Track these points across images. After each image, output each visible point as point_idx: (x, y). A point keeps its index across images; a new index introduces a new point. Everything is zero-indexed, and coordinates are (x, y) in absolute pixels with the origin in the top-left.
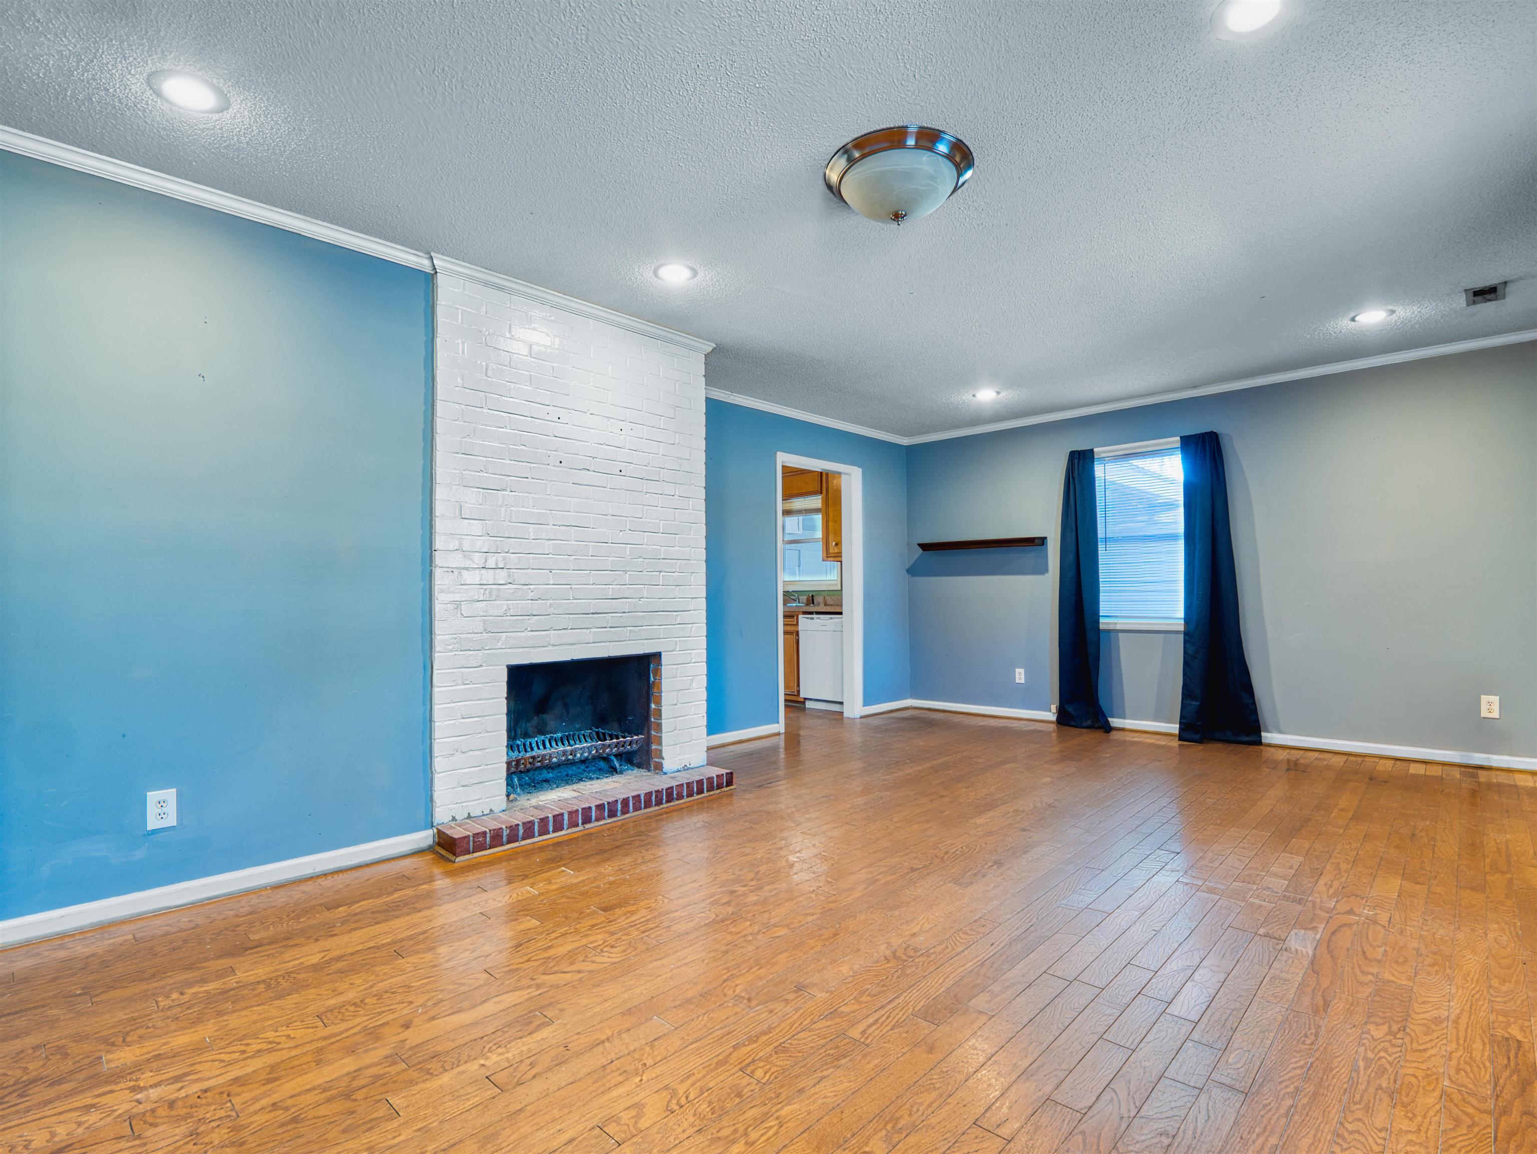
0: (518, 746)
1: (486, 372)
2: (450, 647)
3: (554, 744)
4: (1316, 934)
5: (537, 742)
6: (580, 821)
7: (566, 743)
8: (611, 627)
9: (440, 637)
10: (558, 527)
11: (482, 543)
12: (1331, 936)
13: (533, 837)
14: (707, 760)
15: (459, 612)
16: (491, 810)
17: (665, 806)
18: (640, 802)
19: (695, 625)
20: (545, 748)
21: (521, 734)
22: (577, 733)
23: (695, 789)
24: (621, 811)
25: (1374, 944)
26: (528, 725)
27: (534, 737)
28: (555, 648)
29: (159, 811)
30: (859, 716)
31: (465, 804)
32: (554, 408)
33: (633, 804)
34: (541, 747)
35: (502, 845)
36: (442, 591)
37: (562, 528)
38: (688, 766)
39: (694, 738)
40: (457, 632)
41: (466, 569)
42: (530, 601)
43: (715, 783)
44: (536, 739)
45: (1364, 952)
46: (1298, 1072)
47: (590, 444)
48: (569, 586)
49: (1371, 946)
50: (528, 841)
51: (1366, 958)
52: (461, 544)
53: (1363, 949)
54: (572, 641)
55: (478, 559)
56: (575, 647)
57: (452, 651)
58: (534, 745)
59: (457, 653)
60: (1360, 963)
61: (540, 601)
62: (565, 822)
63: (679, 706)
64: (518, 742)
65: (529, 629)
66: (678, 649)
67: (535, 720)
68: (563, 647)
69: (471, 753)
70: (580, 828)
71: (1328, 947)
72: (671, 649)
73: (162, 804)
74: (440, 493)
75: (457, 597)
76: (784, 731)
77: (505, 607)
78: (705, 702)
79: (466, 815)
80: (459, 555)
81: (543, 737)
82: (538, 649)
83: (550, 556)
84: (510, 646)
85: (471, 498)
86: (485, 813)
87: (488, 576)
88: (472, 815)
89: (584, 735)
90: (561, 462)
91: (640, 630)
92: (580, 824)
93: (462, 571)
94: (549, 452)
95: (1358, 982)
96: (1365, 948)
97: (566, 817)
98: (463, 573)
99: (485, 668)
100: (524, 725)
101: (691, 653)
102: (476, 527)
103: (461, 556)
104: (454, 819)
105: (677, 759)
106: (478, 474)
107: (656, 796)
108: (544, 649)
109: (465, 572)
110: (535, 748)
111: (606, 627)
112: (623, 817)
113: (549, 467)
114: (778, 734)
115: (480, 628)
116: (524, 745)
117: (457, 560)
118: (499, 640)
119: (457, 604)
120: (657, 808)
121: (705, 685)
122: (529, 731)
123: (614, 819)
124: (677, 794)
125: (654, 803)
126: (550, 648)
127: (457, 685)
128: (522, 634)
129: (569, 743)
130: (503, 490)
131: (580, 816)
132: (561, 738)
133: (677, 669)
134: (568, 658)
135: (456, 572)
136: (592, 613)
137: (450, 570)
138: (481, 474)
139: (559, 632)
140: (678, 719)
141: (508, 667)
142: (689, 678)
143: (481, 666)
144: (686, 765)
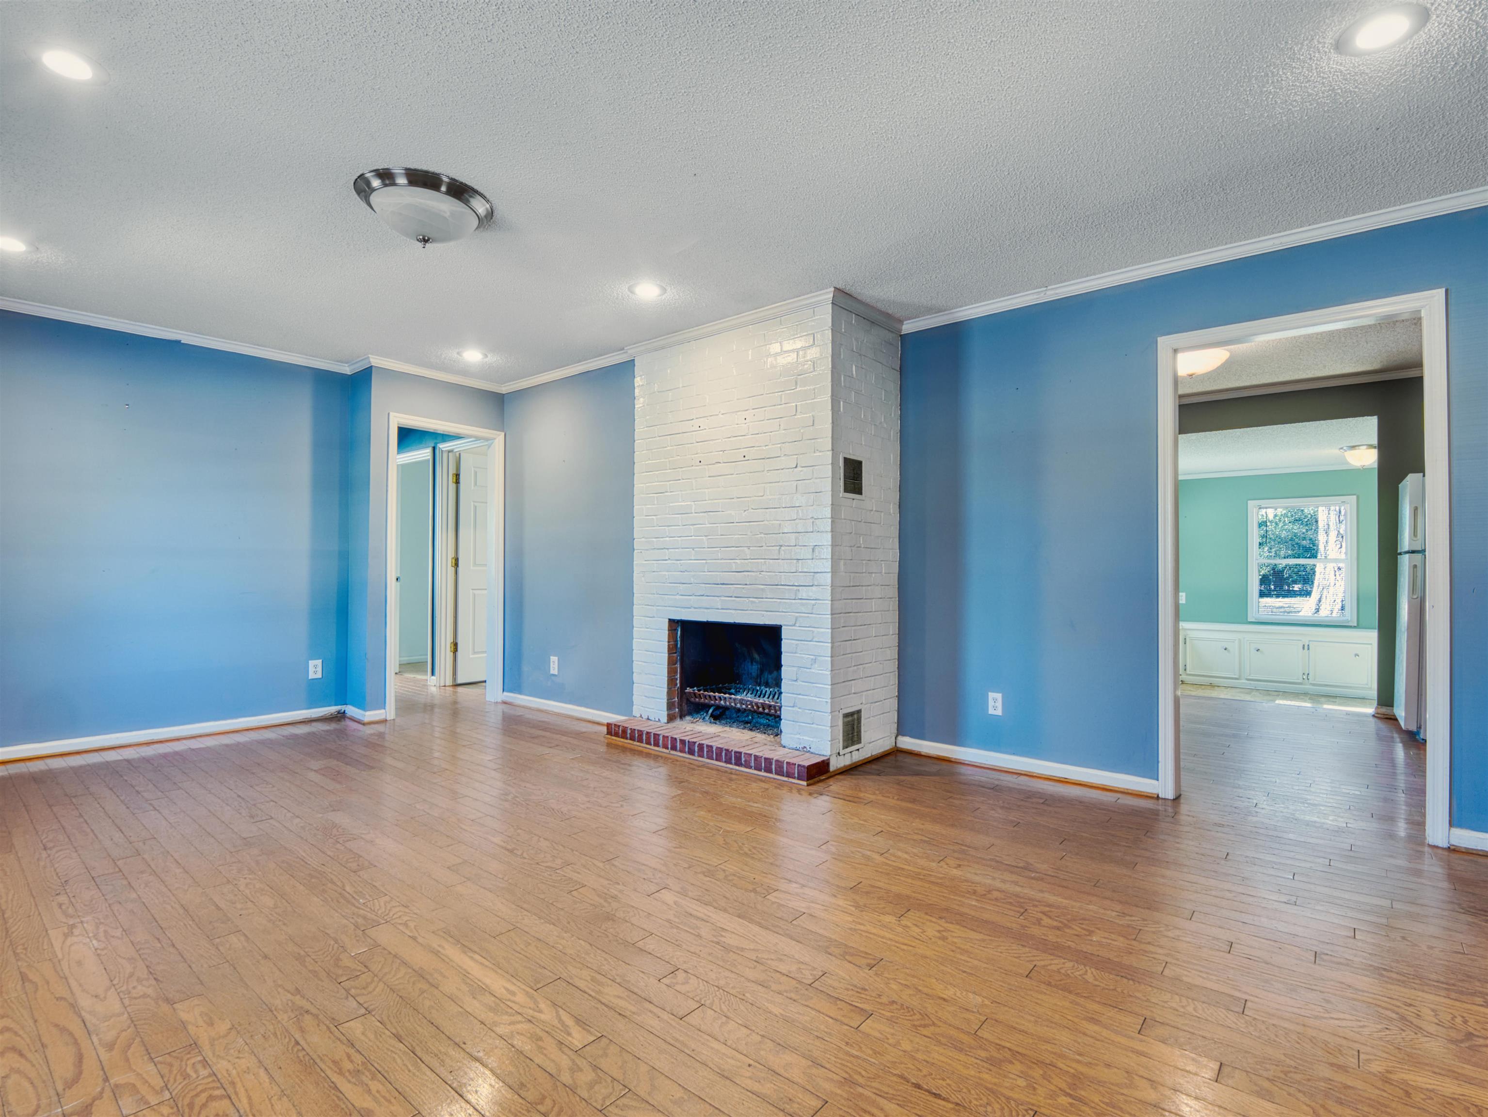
2: (640, 602)
4: (100, 1040)
10: (698, 514)
12: (80, 1049)
16: (659, 719)
18: (713, 752)
23: (763, 765)
25: (15, 1077)
26: (770, 676)
28: (696, 610)
30: (1445, 845)
31: (647, 707)
32: (697, 420)
35: (626, 738)
37: (700, 514)
38: (808, 749)
41: (648, 550)
42: (680, 573)
43: (785, 769)
45: (21, 1055)
46: (13, 929)
49: (18, 1071)
50: (638, 743)
51: (14, 1049)
53: (26, 1059)
56: (709, 611)
59: (643, 606)
60: (18, 1038)
61: (686, 573)
65: (680, 594)
66: (797, 625)
68: (702, 610)
71: (71, 1034)
72: (791, 624)
75: (643, 569)
86: (656, 719)
88: (650, 718)
90: (700, 462)
91: (760, 602)
94: (693, 457)
95: (8, 1016)
96: (23, 1061)
99: (656, 619)
101: (812, 632)
104: (641, 716)
105: (796, 735)
107: (726, 754)
111: (731, 597)
113: (693, 468)
120: (725, 765)
123: (691, 757)
124: (745, 761)
127: (643, 628)
128: (676, 597)
133: (798, 645)
137: (640, 551)
141: (669, 619)
142: (812, 657)
143: (654, 617)
144: (805, 747)
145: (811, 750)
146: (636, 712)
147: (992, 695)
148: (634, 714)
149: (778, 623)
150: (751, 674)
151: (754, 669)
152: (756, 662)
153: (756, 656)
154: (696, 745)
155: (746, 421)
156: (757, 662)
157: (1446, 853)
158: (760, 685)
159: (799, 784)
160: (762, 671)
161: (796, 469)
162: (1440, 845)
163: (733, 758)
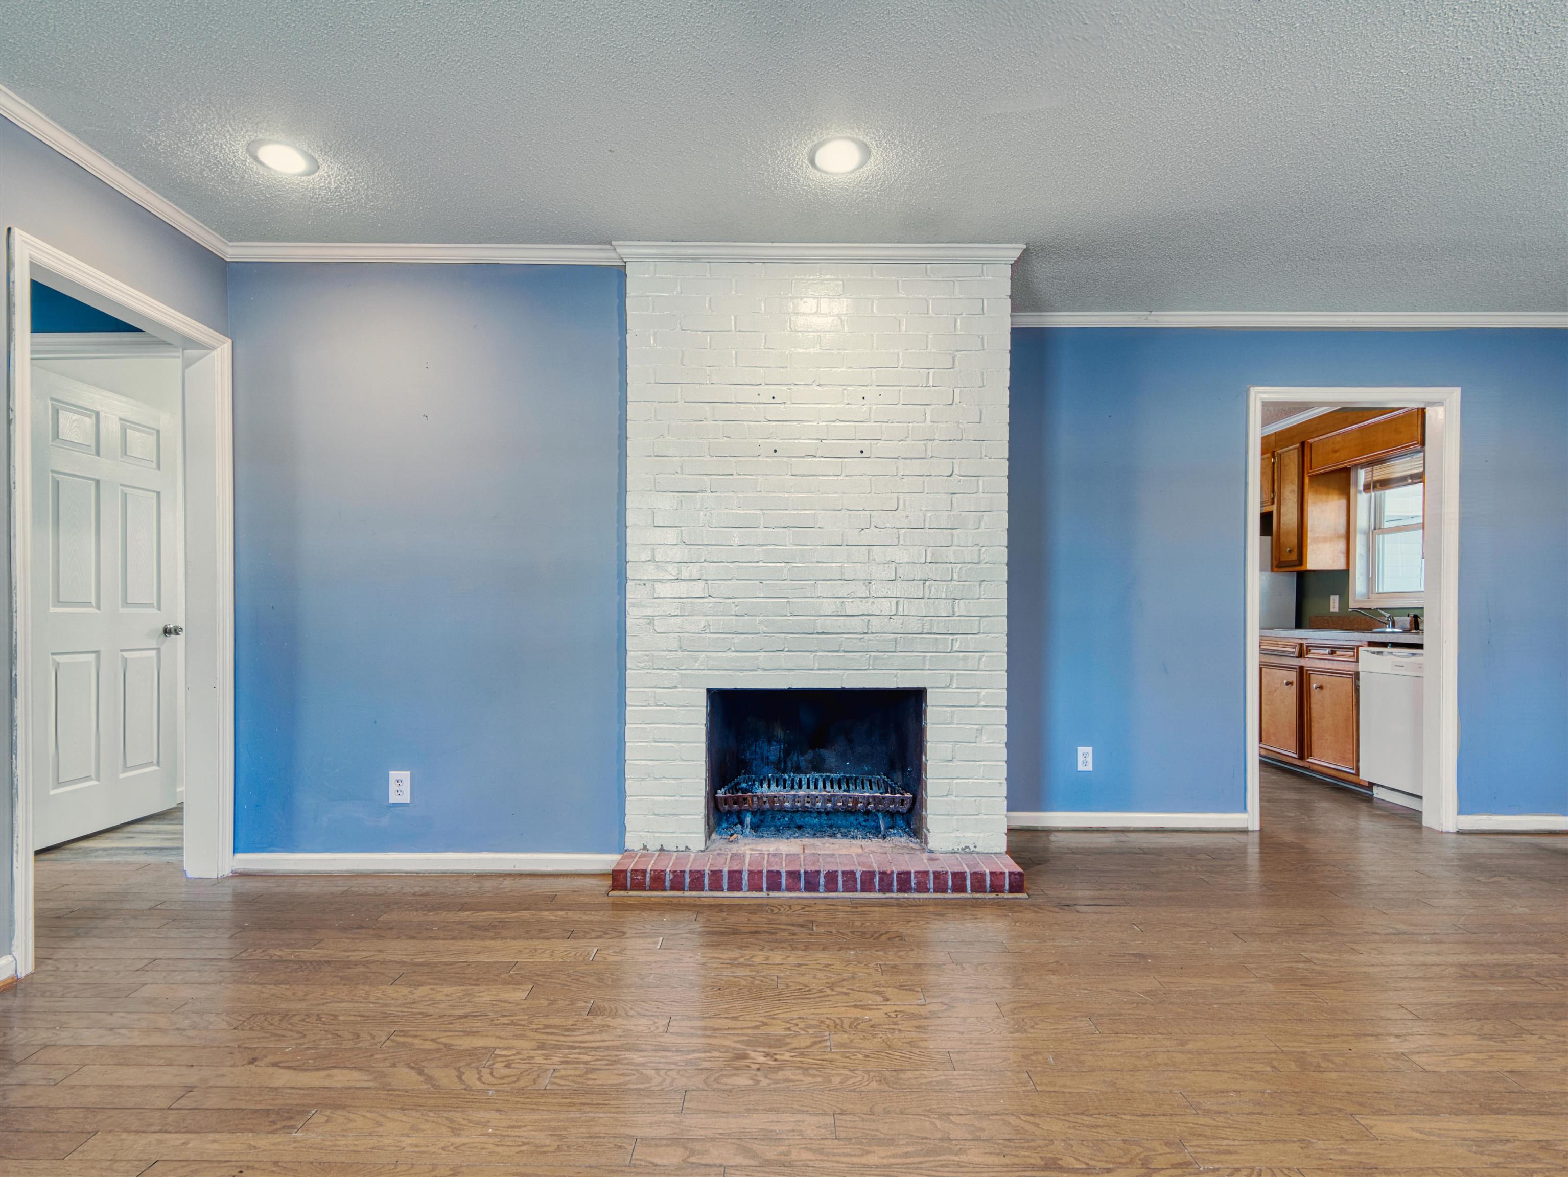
0: (785, 780)
1: (682, 362)
2: (642, 665)
3: (828, 785)
5: (808, 779)
6: (765, 886)
7: (844, 786)
8: (845, 651)
9: (632, 653)
10: (771, 530)
11: (678, 554)
13: (702, 889)
14: (1008, 846)
15: (651, 627)
16: (687, 847)
17: (894, 895)
19: (986, 654)
20: (816, 788)
21: (792, 768)
22: (861, 777)
23: (950, 883)
24: (825, 886)
27: (806, 774)
28: (767, 673)
29: (397, 788)
30: (1455, 830)
31: (657, 835)
32: (767, 387)
33: (844, 881)
34: (812, 786)
35: (664, 890)
36: (633, 605)
37: (776, 530)
38: (972, 849)
39: (983, 812)
40: (649, 649)
41: (659, 581)
42: (735, 617)
43: (988, 882)
44: (808, 776)
47: (815, 424)
48: (786, 600)
50: (694, 893)
52: (653, 555)
54: (790, 665)
55: (672, 570)
56: (792, 673)
57: (643, 668)
58: (804, 782)
59: (649, 671)
61: (746, 617)
62: (744, 882)
63: (956, 763)
64: (786, 776)
65: (733, 649)
66: (955, 686)
67: (810, 755)
68: (779, 672)
69: (664, 781)
70: (764, 894)
72: (943, 685)
73: (400, 783)
74: (632, 501)
75: (649, 612)
76: (1257, 828)
77: (703, 624)
78: (1005, 764)
79: (659, 848)
80: (651, 566)
81: (817, 775)
82: (745, 673)
83: (761, 564)
84: (709, 667)
85: (665, 503)
86: (680, 849)
87: (682, 589)
88: (665, 848)
89: (870, 781)
90: (775, 451)
91: (890, 657)
92: (765, 889)
93: (655, 583)
94: (759, 441)
97: (745, 876)
98: (656, 586)
99: (680, 690)
100: (795, 758)
101: (978, 694)
102: (671, 536)
103: (654, 567)
104: (645, 848)
105: (953, 835)
106: (673, 476)
107: (881, 880)
108: (751, 673)
109: (658, 586)
110: (804, 786)
111: (837, 652)
112: (826, 895)
113: (760, 459)
114: (1244, 831)
115: (675, 645)
116: (793, 780)
117: (650, 572)
118: (696, 660)
119: (651, 620)
120: (881, 895)
121: (1005, 740)
122: (801, 765)
123: (814, 894)
124: (918, 883)
125: (877, 887)
126: (760, 672)
127: (649, 705)
128: (724, 655)
129: (848, 787)
130: (702, 492)
131: (765, 879)
132: (840, 779)
133: (953, 712)
134: (784, 686)
135: (649, 585)
136: (818, 633)
137: (642, 582)
138: (677, 476)
139: (771, 654)
140: (955, 781)
141: (709, 690)
142: (976, 727)
143: (676, 687)
144: (967, 847)
145: (977, 850)
146: (632, 842)
147: (1081, 750)
148: (628, 845)
149: (921, 685)
150: (768, 758)
151: (774, 752)
152: (777, 741)
153: (780, 733)
154: (822, 875)
155: (864, 402)
156: (779, 742)
157: (1455, 836)
158: (784, 772)
159: (1016, 898)
160: (787, 753)
161: (949, 478)
162: (1451, 831)
163: (895, 883)
